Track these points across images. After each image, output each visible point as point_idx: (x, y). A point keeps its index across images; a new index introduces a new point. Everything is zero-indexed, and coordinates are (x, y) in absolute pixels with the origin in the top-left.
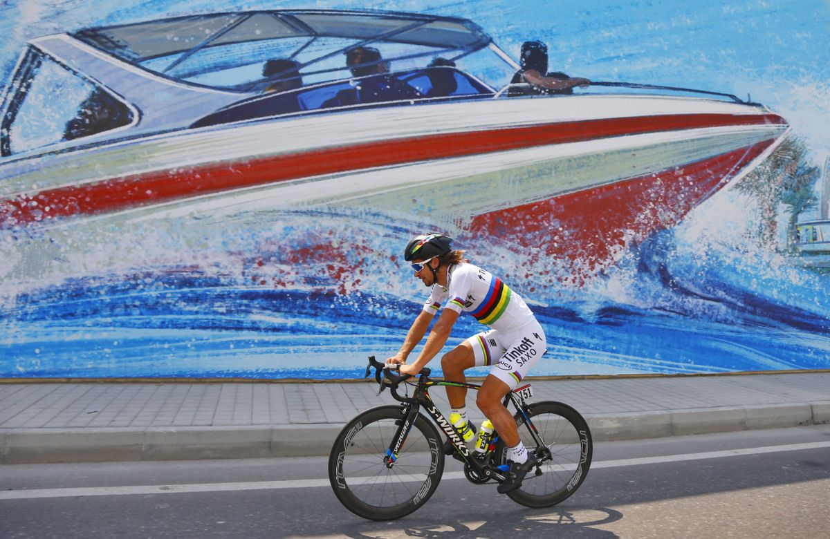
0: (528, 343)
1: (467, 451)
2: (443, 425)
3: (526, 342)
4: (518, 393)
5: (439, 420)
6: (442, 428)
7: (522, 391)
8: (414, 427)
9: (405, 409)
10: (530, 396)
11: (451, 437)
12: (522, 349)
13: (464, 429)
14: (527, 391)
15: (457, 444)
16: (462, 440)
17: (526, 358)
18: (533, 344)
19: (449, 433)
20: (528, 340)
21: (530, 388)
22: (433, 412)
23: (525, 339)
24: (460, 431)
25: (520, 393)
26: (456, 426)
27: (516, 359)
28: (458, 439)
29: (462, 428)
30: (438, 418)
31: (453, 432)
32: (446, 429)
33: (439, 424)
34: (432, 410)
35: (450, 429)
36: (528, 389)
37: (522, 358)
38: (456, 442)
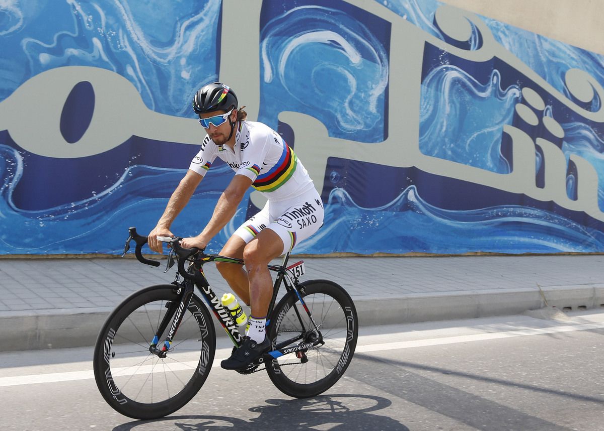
0: (310, 208)
1: (239, 335)
2: (217, 307)
3: (308, 206)
4: (291, 270)
5: (213, 301)
6: (215, 311)
7: (295, 268)
8: (188, 312)
9: (180, 289)
10: (302, 274)
11: (224, 320)
12: (303, 211)
13: (238, 312)
14: (299, 269)
15: (230, 328)
16: (235, 323)
17: (307, 222)
18: (315, 210)
19: (222, 316)
20: (310, 205)
21: (303, 265)
22: (208, 292)
23: (307, 203)
24: (234, 314)
25: (293, 270)
26: (230, 308)
27: (298, 219)
28: (231, 323)
29: (236, 310)
30: (213, 298)
31: (226, 315)
32: (219, 312)
33: (212, 305)
34: (207, 290)
35: (223, 311)
36: (301, 266)
37: (303, 220)
38: (229, 326)
